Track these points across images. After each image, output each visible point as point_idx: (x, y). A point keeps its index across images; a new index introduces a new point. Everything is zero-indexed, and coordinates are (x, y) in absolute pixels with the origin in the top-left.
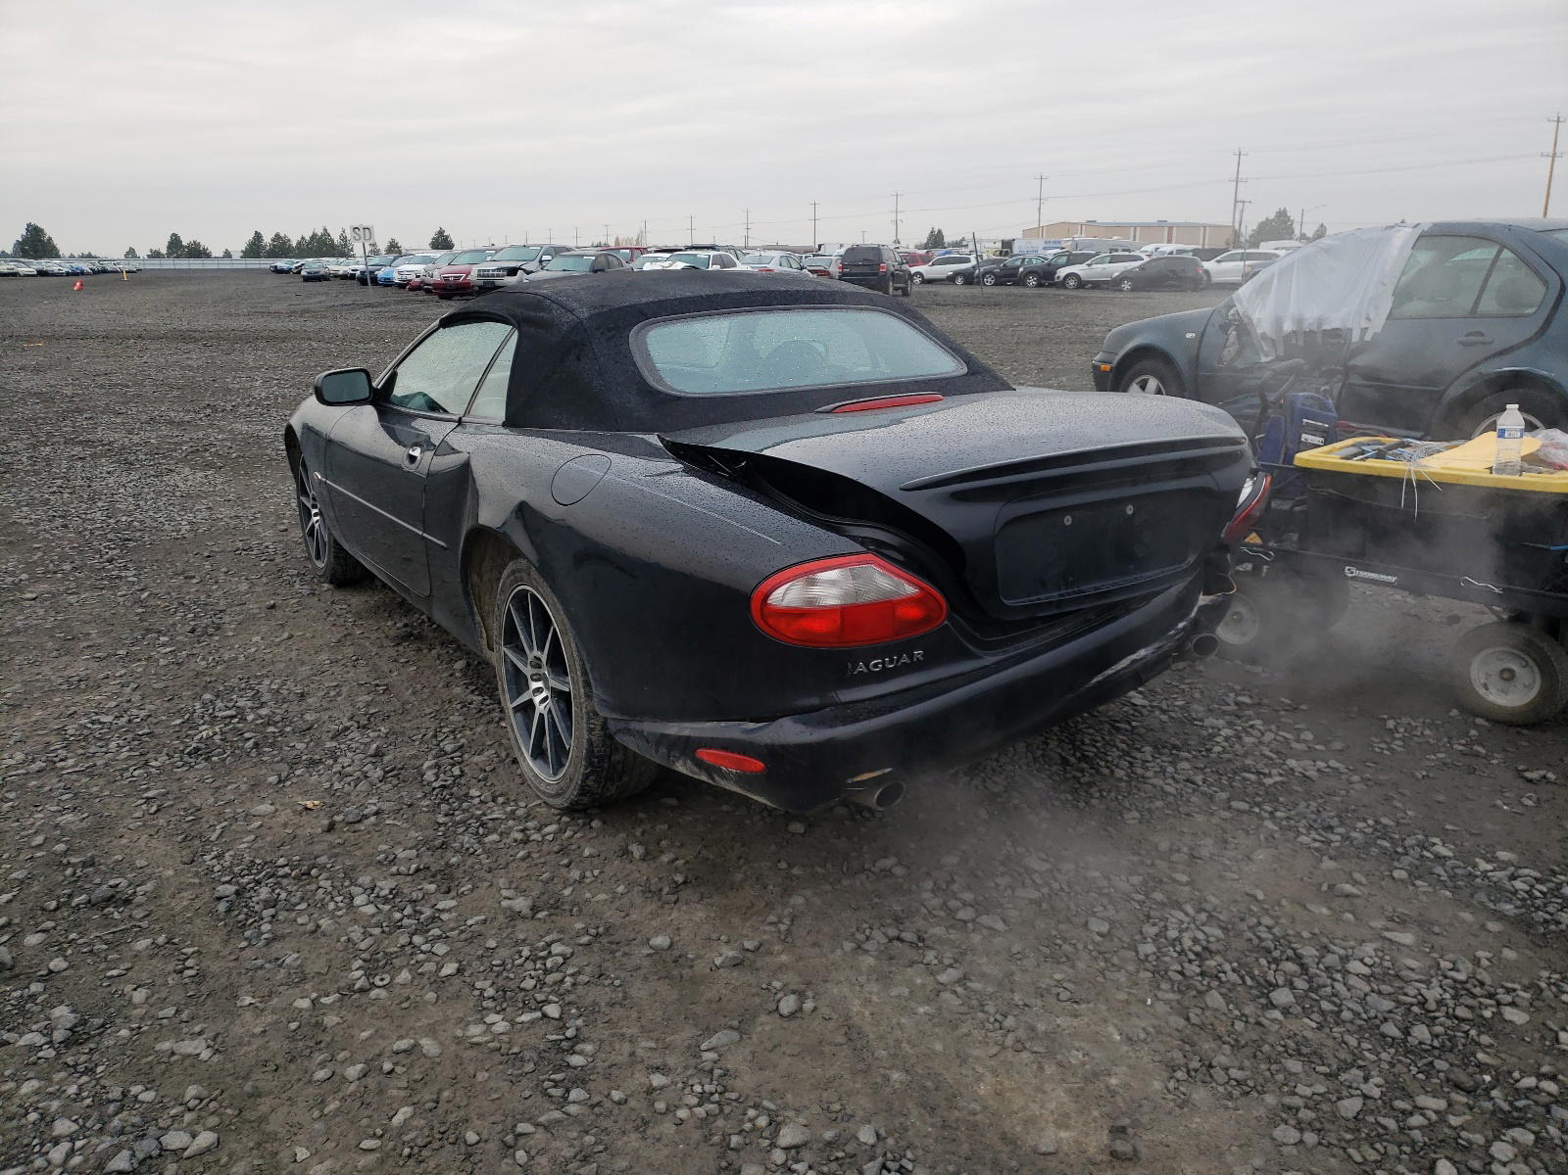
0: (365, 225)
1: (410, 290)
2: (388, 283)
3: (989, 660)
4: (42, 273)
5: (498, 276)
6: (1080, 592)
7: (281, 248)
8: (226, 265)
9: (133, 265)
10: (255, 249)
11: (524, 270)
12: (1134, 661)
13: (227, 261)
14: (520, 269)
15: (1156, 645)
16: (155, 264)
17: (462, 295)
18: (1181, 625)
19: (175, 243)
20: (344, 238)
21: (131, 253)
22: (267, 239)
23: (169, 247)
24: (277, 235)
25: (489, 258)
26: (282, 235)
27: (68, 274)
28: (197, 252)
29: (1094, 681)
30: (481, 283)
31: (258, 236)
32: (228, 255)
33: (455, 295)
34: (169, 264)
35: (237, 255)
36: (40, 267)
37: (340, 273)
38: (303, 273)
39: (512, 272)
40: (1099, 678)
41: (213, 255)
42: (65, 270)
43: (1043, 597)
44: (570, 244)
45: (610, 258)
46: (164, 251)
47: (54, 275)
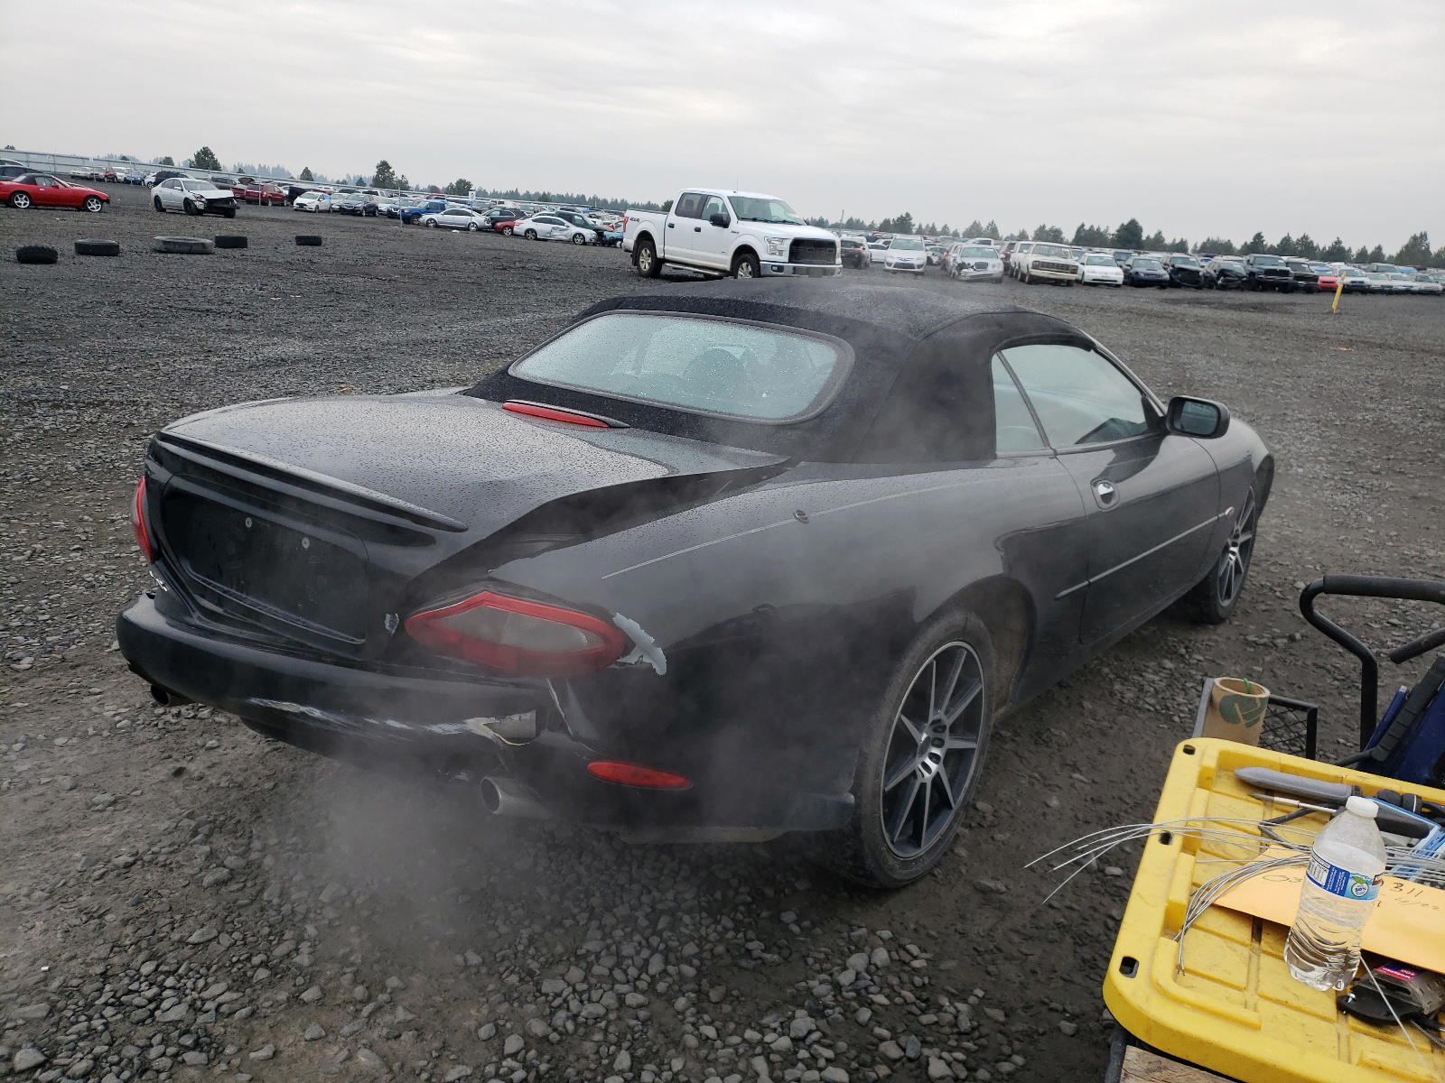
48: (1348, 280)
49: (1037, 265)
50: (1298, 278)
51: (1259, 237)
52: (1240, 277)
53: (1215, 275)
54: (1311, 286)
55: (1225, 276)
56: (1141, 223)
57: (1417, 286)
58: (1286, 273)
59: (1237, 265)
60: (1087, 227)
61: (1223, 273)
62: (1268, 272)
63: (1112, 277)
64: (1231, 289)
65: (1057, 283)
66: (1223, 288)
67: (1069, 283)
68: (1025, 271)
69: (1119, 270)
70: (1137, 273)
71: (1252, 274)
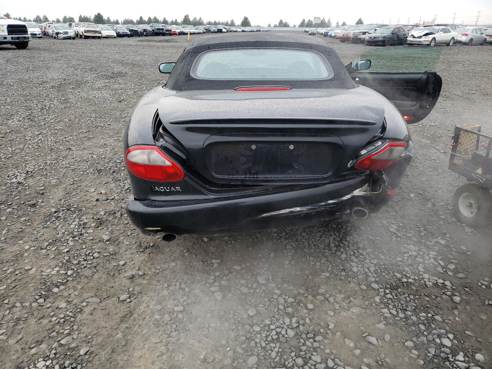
0: (318, 17)
1: (336, 39)
2: (331, 36)
3: (211, 197)
4: (243, 31)
5: (359, 35)
6: (257, 178)
7: (310, 24)
8: (293, 29)
9: (269, 29)
10: (302, 25)
11: (369, 33)
12: (292, 212)
13: (294, 28)
14: (367, 32)
15: (309, 207)
16: (274, 29)
17: (347, 41)
18: (331, 202)
19: (281, 22)
20: (329, 21)
21: (269, 26)
22: (306, 21)
23: (279, 24)
24: (309, 20)
25: (358, 29)
26: (311, 20)
27: (250, 31)
28: (286, 25)
29: (264, 215)
30: (353, 37)
31: (304, 20)
32: (295, 26)
33: (346, 41)
34: (278, 29)
35: (297, 26)
36: (243, 29)
37: (321, 33)
38: (309, 32)
39: (364, 33)
40: (267, 214)
41: (290, 26)
42: (249, 30)
43: (235, 177)
44: (388, 24)
45: (400, 29)
46: (278, 25)
47: (246, 32)
48: (179, 31)
49: (86, 32)
50: (167, 30)
51: (141, 18)
52: (151, 32)
53: (142, 31)
54: (171, 33)
55: (146, 31)
56: (102, 14)
57: (196, 31)
58: (163, 29)
59: (148, 28)
60: (83, 17)
61: (145, 30)
62: (158, 29)
63: (112, 34)
64: (149, 36)
65: (94, 37)
66: (146, 36)
67: (99, 38)
68: (82, 34)
69: (114, 32)
70: (119, 32)
71: (153, 30)
